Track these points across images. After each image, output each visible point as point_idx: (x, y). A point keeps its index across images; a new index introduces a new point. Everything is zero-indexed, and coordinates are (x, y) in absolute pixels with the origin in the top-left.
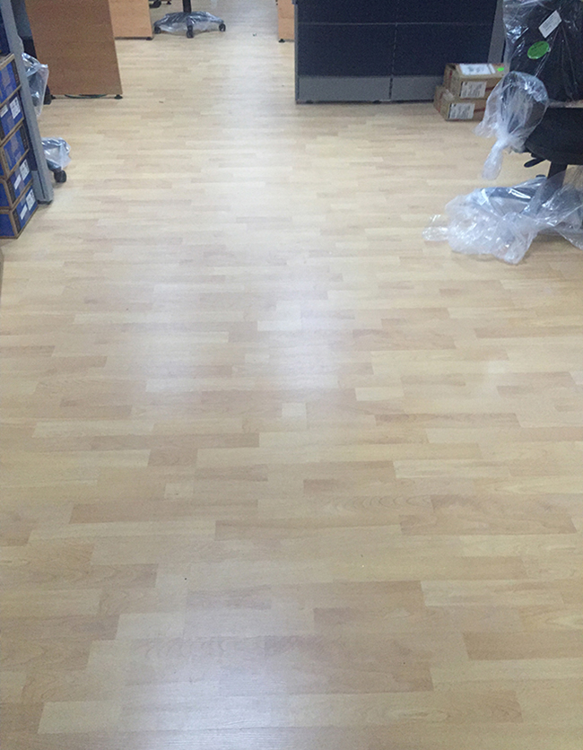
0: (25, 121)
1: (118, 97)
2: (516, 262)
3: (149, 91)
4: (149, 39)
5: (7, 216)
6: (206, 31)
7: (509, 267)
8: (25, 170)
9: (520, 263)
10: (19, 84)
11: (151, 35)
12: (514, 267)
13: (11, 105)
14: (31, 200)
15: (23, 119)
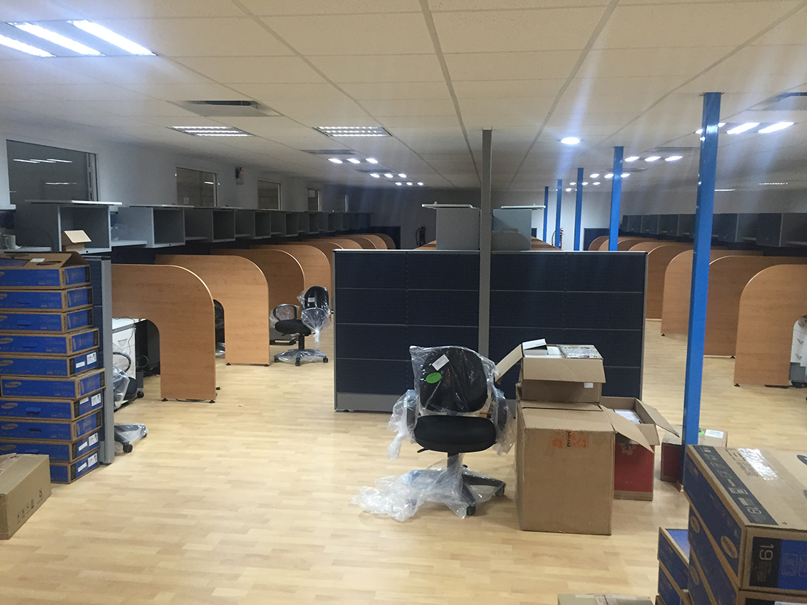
0: (103, 409)
1: (212, 402)
2: (402, 520)
3: (238, 399)
4: (267, 365)
5: (66, 467)
6: (313, 362)
7: (397, 523)
8: (93, 440)
9: (405, 522)
10: (104, 385)
11: (268, 363)
12: (400, 524)
13: (92, 398)
14: (93, 460)
15: (102, 407)
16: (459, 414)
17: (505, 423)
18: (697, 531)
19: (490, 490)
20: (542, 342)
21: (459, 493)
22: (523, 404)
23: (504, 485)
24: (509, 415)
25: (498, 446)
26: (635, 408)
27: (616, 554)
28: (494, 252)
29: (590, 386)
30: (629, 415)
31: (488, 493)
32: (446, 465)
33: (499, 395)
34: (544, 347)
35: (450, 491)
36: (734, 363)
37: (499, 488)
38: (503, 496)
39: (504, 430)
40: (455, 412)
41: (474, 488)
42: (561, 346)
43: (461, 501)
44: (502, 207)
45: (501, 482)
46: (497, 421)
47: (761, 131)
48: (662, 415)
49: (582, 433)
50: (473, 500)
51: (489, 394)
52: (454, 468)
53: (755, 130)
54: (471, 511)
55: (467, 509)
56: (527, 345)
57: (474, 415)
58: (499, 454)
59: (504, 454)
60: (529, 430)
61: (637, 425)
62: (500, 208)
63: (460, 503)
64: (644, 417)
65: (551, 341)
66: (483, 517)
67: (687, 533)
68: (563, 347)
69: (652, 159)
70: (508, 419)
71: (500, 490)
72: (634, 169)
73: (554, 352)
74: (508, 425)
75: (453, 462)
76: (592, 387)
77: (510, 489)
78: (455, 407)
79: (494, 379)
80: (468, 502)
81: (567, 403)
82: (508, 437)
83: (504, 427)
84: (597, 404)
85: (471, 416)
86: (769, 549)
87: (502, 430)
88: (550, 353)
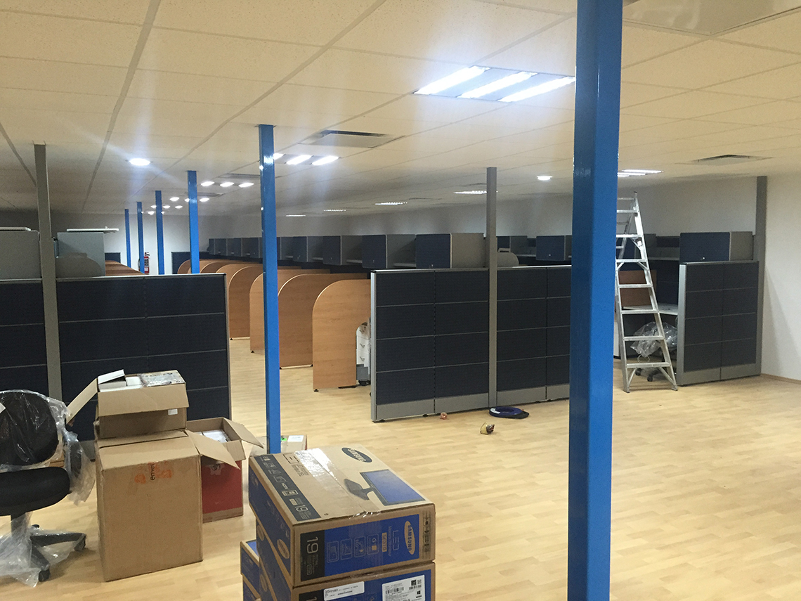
16: (25, 468)
17: (80, 468)
18: (262, 539)
19: (68, 546)
20: (121, 373)
21: (28, 560)
22: (100, 444)
23: (85, 537)
24: (85, 458)
25: (74, 495)
26: (222, 427)
27: (208, 579)
28: (60, 280)
29: (175, 412)
30: (217, 436)
31: (65, 550)
32: (10, 530)
33: (71, 438)
34: (122, 379)
35: (16, 559)
36: (312, 371)
37: (78, 541)
38: (84, 548)
39: (80, 476)
40: (17, 466)
41: (47, 549)
42: (142, 375)
43: (32, 567)
44: (68, 230)
45: (81, 534)
46: (70, 468)
47: (315, 163)
48: (248, 430)
49: (166, 462)
50: (47, 563)
51: (60, 438)
52: (20, 530)
53: (309, 162)
54: (44, 576)
55: (39, 574)
56: (102, 379)
57: (43, 465)
58: (76, 503)
59: (82, 502)
60: (107, 471)
61: (224, 444)
62: (66, 231)
63: (30, 570)
64: (231, 435)
65: (130, 372)
66: (59, 579)
67: (255, 542)
68: (145, 376)
69: (227, 184)
70: (83, 464)
71: (80, 544)
72: (211, 195)
73: (134, 382)
74: (83, 470)
75: (18, 525)
76: (177, 413)
77: (92, 540)
78: (17, 461)
79: (65, 420)
80: (40, 567)
81: (150, 434)
82: (85, 483)
83: (79, 473)
84: (183, 429)
85: (39, 467)
86: (315, 542)
87: (77, 476)
88: (129, 384)
